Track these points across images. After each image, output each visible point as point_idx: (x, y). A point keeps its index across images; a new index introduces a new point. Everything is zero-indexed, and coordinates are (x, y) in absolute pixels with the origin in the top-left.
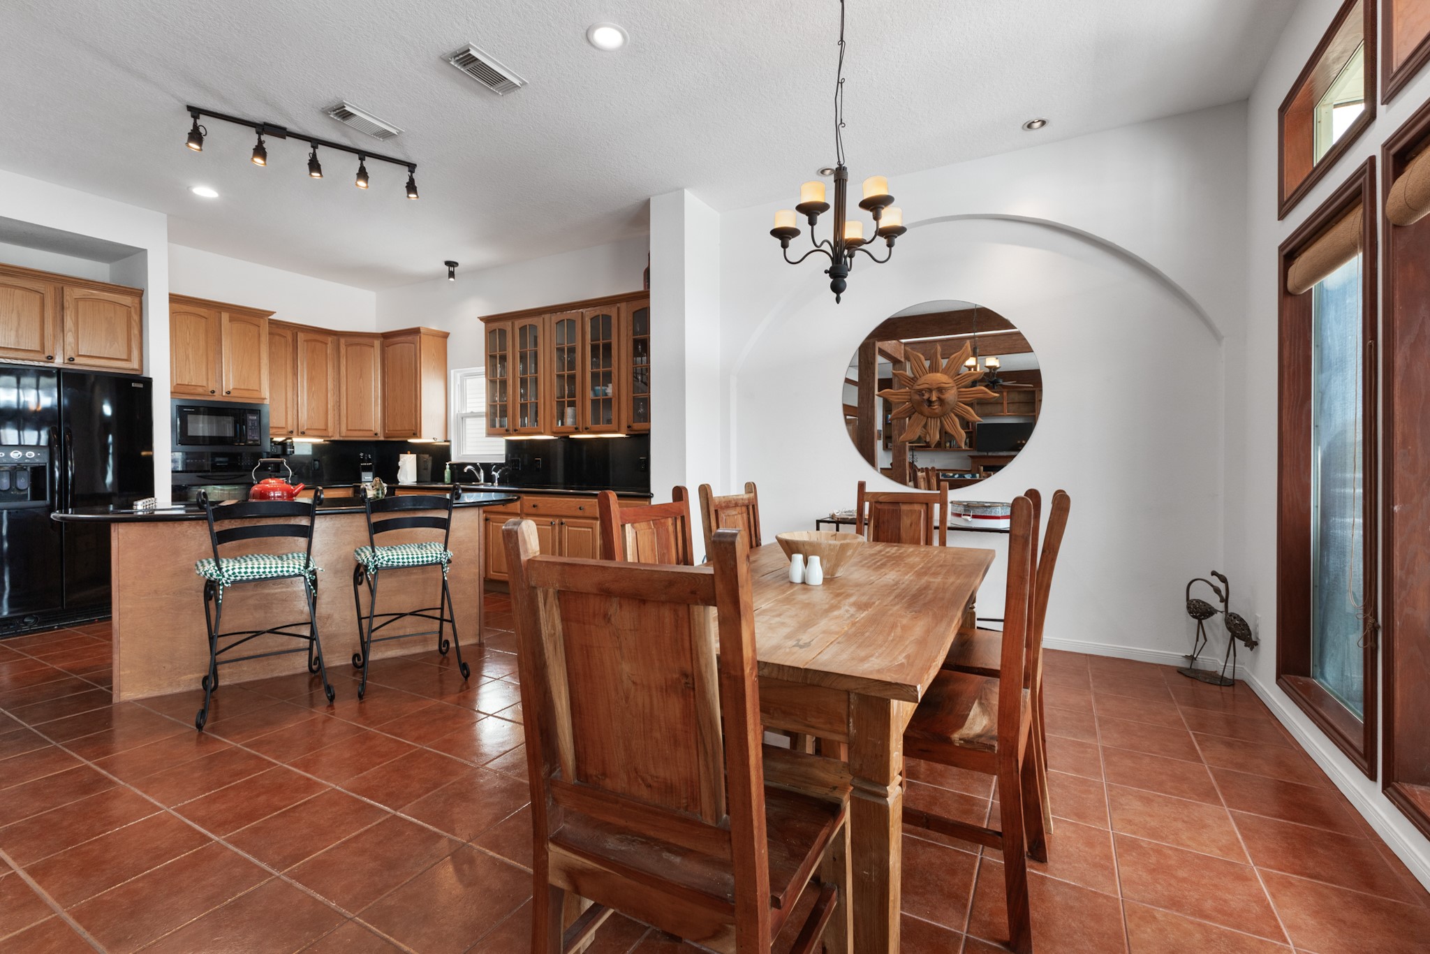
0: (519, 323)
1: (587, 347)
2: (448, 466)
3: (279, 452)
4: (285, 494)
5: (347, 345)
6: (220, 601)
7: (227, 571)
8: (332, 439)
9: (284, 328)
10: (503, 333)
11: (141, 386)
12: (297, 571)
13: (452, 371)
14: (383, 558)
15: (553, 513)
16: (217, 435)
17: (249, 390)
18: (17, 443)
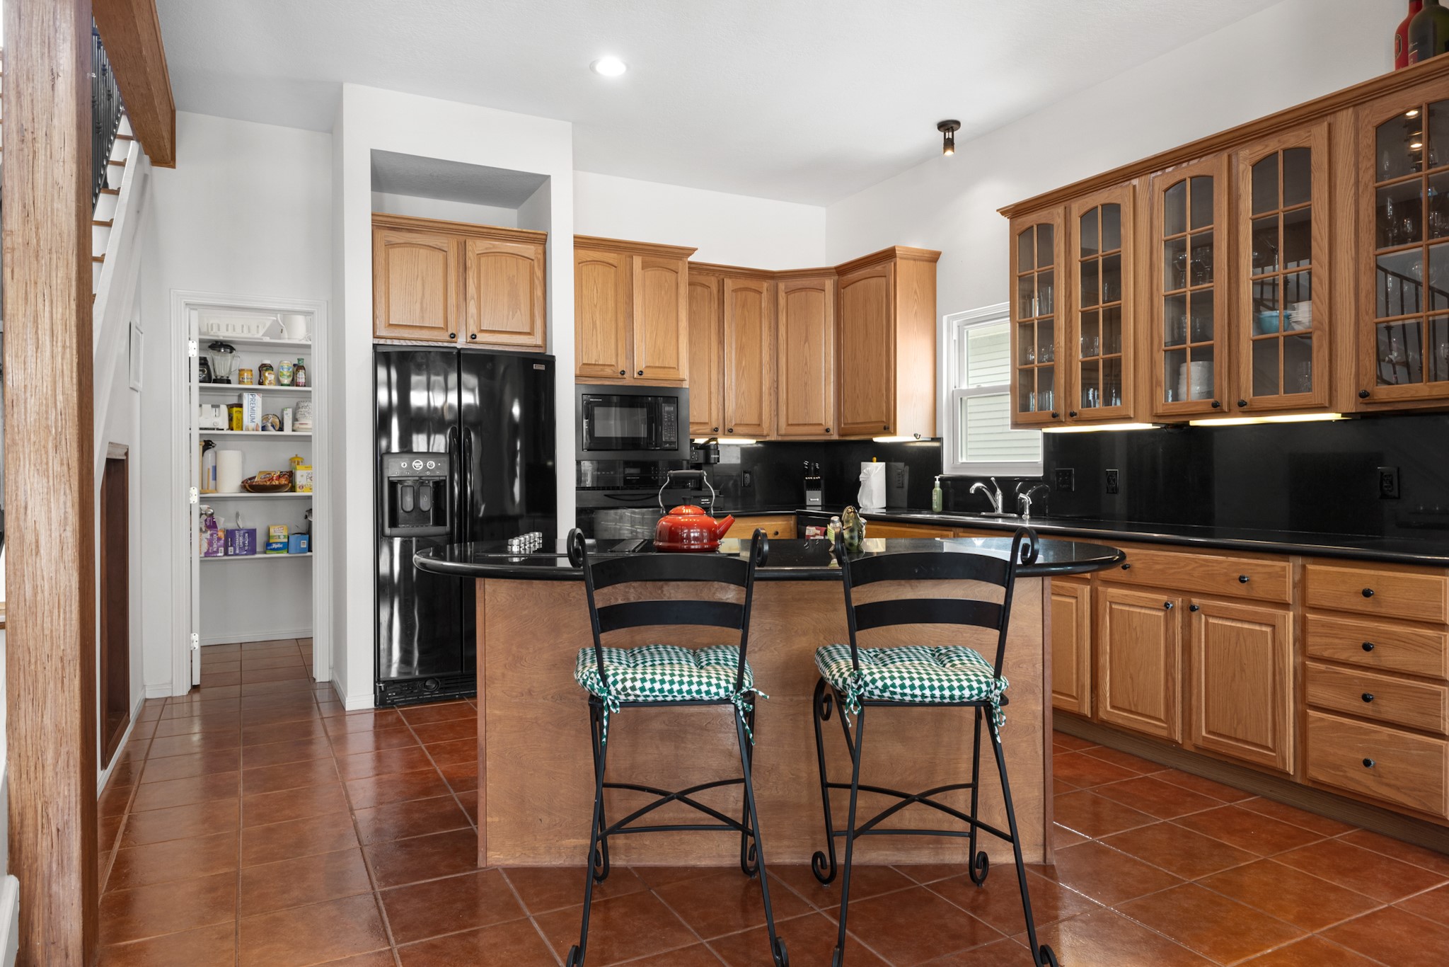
0: (1079, 207)
1: (1242, 228)
2: (937, 482)
3: (701, 460)
4: (705, 534)
5: (788, 292)
6: (604, 740)
7: (615, 683)
8: (768, 439)
9: (707, 274)
10: (1046, 230)
11: (542, 367)
12: (722, 693)
13: (945, 318)
14: (874, 681)
15: (1167, 584)
16: (630, 436)
17: (664, 368)
18: (426, 451)
